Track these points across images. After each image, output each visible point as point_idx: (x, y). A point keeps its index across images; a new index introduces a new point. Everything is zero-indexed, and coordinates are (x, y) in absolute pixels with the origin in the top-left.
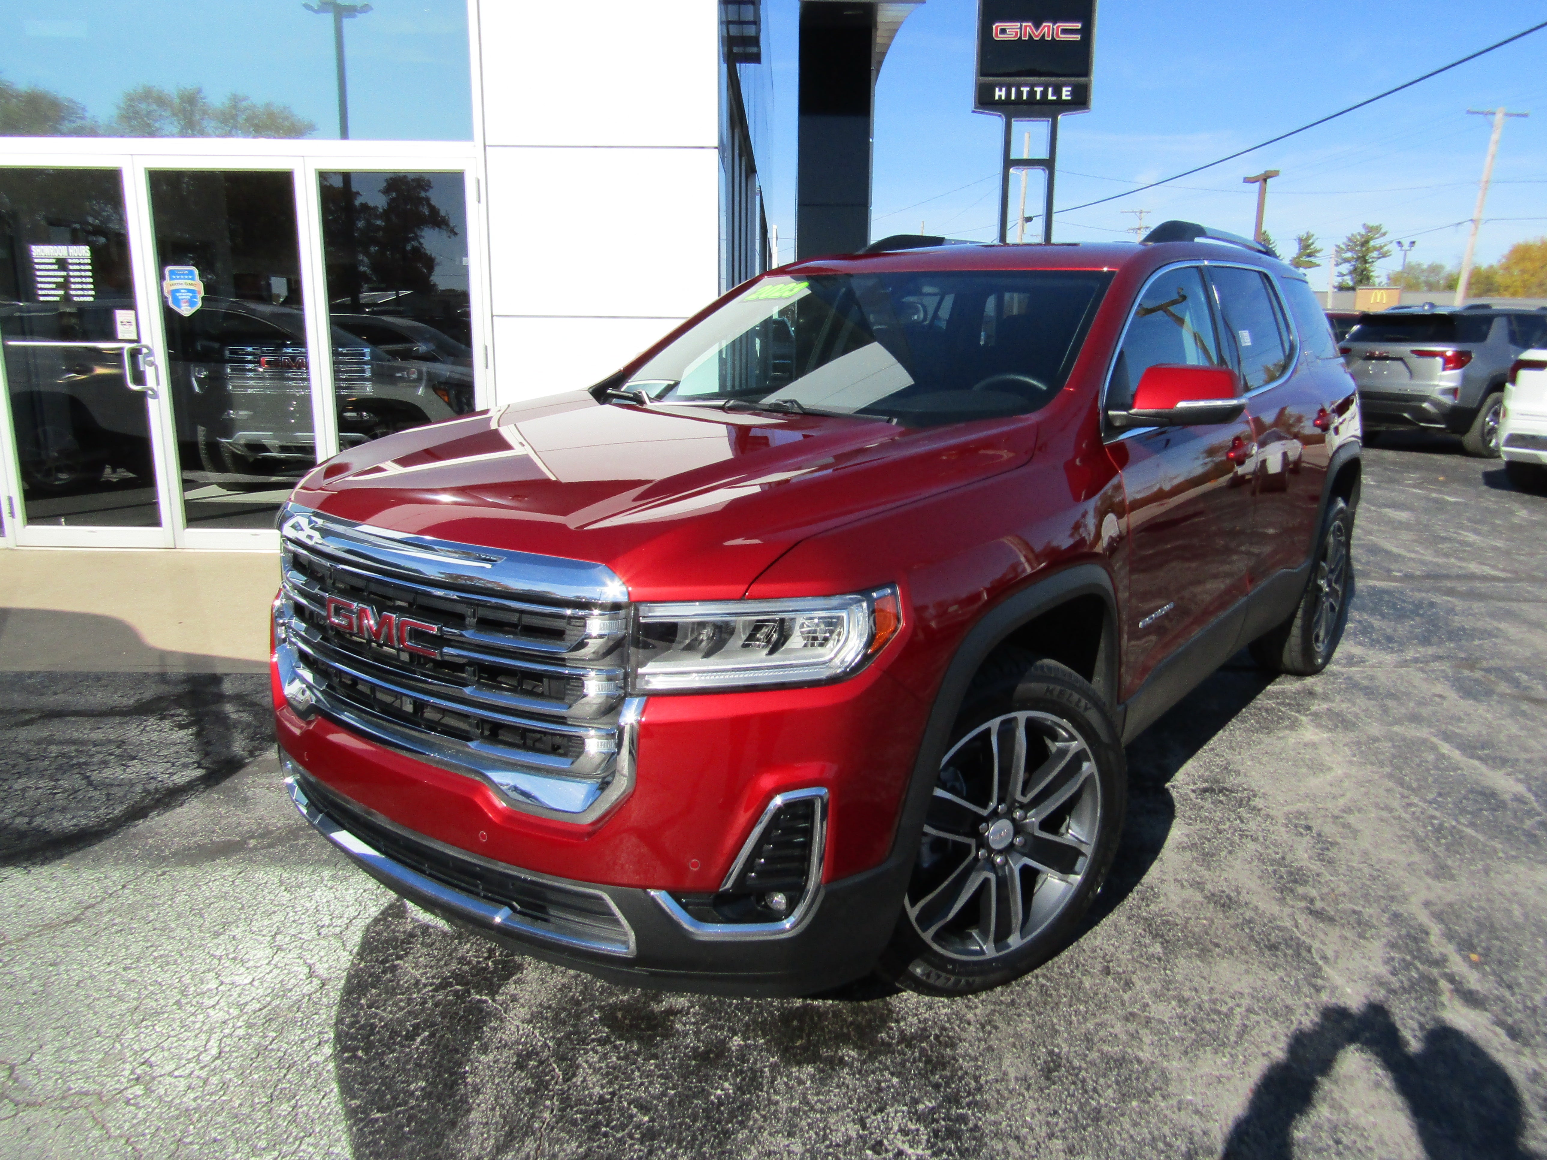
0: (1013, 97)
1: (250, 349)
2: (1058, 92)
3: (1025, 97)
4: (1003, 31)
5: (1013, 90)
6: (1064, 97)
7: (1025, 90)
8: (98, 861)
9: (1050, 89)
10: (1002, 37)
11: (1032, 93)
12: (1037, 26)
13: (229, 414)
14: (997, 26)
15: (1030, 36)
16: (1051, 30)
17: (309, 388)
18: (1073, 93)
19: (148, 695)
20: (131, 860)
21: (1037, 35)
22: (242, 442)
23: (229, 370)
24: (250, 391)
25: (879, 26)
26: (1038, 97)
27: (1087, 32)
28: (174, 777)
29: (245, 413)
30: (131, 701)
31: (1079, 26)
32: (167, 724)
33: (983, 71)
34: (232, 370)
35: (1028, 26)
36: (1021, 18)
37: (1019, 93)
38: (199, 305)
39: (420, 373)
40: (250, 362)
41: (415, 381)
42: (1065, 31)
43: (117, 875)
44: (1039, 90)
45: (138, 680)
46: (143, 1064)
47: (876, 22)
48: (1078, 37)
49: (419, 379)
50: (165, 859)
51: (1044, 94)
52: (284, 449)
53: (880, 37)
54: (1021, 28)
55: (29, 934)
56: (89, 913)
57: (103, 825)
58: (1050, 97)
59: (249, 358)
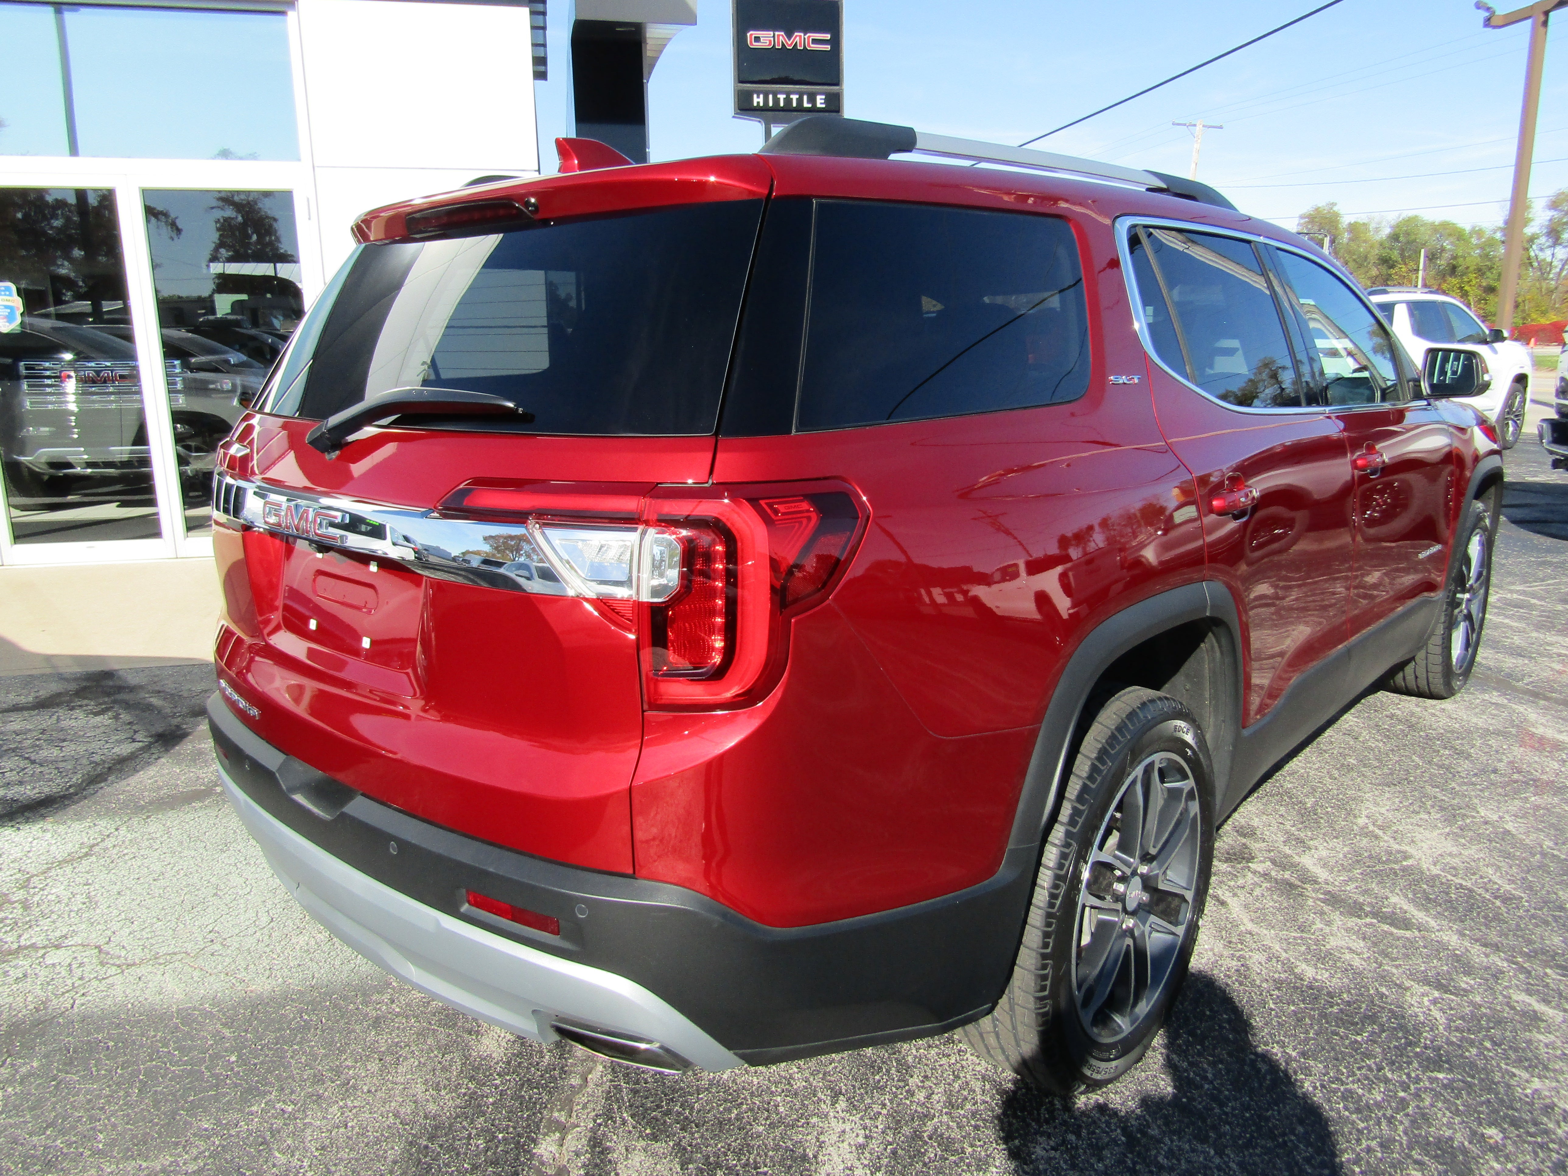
0: (771, 104)
1: (47, 364)
2: (812, 99)
3: (782, 104)
4: (757, 39)
5: (771, 97)
6: (819, 105)
7: (782, 97)
8: (79, 817)
9: (805, 97)
10: (756, 45)
11: (788, 101)
12: (789, 35)
13: (28, 431)
14: (751, 34)
15: (783, 44)
16: (803, 39)
17: (142, 401)
18: (827, 101)
19: (43, 693)
20: (110, 813)
21: (789, 44)
22: (43, 460)
23: (25, 387)
24: (50, 407)
25: (648, 41)
26: (794, 105)
27: (836, 42)
28: (114, 751)
29: (47, 429)
30: (31, 699)
31: (828, 36)
32: (78, 713)
33: (741, 78)
34: (29, 386)
35: (781, 36)
36: (774, 28)
37: (776, 101)
38: (19, 320)
39: (234, 386)
40: (49, 377)
41: (228, 391)
42: (815, 41)
43: (104, 825)
44: (794, 97)
45: (29, 681)
46: (210, 932)
47: (645, 38)
48: (828, 48)
49: (233, 390)
50: (143, 808)
51: (800, 101)
52: (89, 465)
53: (649, 51)
54: (774, 37)
55: (49, 869)
56: (96, 849)
57: (67, 789)
58: (806, 105)
59: (48, 373)
